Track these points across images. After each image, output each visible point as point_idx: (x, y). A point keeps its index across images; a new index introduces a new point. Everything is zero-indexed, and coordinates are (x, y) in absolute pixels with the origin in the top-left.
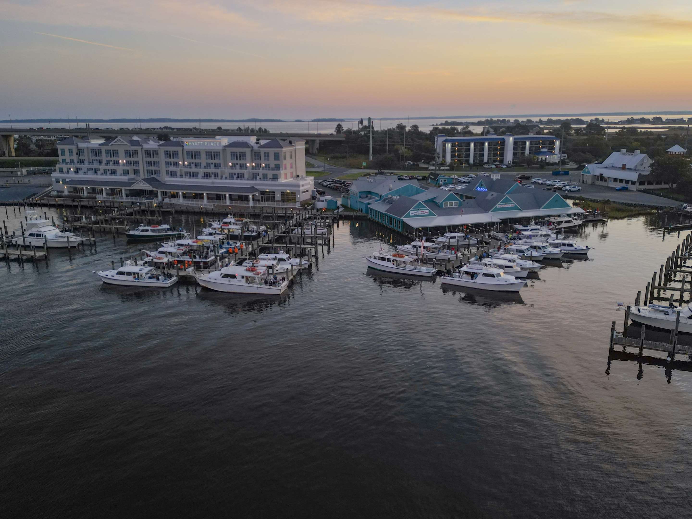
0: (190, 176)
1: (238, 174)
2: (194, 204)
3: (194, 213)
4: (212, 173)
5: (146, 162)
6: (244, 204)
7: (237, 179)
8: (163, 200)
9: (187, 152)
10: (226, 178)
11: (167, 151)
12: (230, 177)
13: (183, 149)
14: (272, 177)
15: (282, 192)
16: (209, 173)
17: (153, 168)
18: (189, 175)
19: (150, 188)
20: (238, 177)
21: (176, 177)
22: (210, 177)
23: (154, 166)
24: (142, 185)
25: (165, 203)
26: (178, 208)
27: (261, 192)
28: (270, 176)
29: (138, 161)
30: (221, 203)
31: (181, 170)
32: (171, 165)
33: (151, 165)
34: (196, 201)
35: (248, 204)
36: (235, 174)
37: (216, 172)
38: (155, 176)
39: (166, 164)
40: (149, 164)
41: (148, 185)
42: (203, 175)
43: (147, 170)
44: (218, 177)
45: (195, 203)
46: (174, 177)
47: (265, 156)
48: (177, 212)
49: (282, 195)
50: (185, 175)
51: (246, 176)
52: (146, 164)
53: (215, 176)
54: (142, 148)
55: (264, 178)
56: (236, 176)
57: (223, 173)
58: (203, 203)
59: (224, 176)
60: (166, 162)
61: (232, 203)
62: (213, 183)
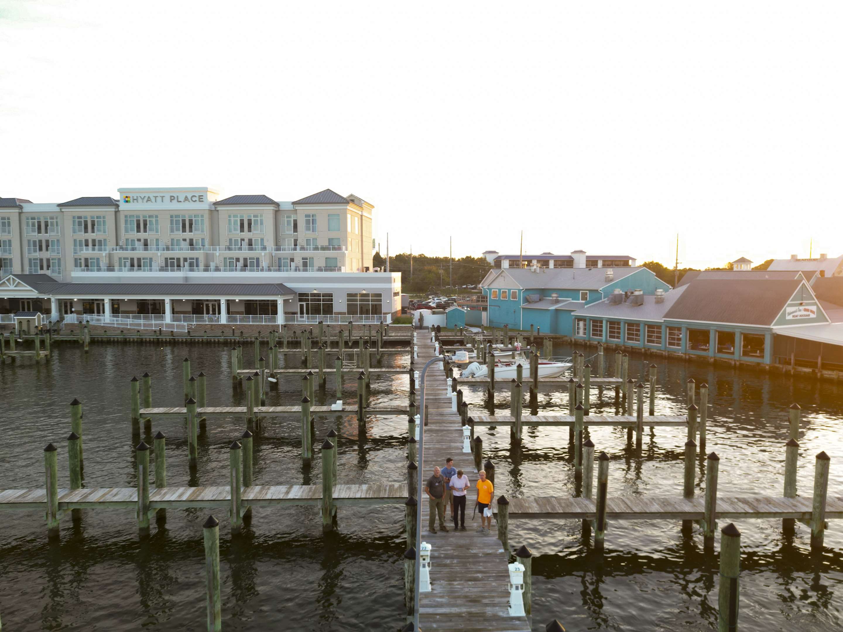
0: (132, 265)
1: (245, 260)
2: (140, 325)
3: (141, 343)
4: (185, 260)
5: (29, 241)
6: (263, 321)
7: (242, 270)
8: (62, 319)
9: (126, 216)
10: (217, 269)
11: (80, 217)
12: (225, 266)
13: (117, 212)
14: (323, 264)
15: (349, 295)
16: (178, 260)
17: (45, 255)
18: (128, 264)
19: (34, 294)
20: (245, 265)
21: (99, 270)
22: (179, 266)
23: (47, 250)
24: (12, 287)
25: (67, 325)
26: (100, 335)
27: (301, 295)
28: (320, 262)
29: (10, 241)
30: (206, 319)
31: (110, 256)
32: (87, 245)
33: (41, 249)
34: (144, 318)
35: (274, 320)
36: (238, 260)
37: (195, 256)
38: (49, 273)
39: (75, 245)
40: (35, 245)
41: (29, 288)
42: (164, 265)
43: (30, 260)
44: (197, 266)
45: (142, 322)
46: (92, 271)
47: (308, 222)
48: (93, 342)
49: (348, 300)
50: (120, 266)
51: (264, 263)
52: (29, 246)
53: (191, 265)
54: (20, 213)
55: (305, 265)
56: (240, 264)
57: (208, 258)
58: (164, 322)
59: (212, 265)
60: (75, 241)
61: (235, 320)
62: (186, 278)
